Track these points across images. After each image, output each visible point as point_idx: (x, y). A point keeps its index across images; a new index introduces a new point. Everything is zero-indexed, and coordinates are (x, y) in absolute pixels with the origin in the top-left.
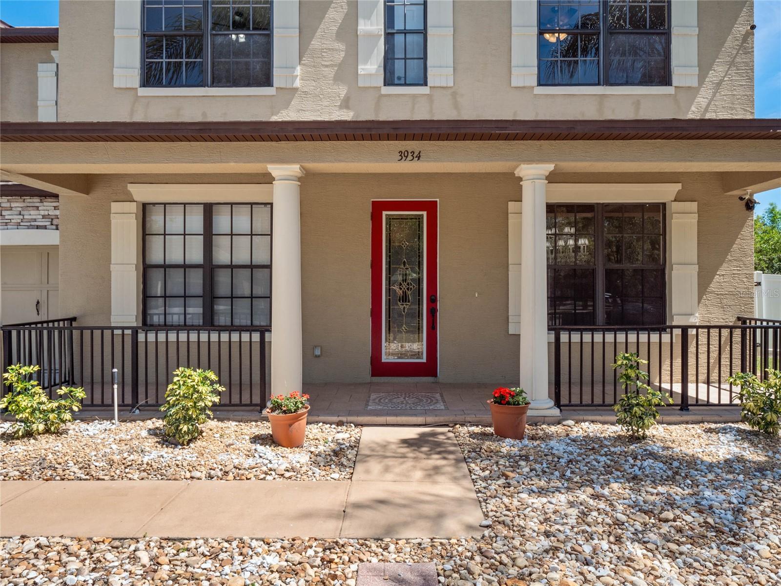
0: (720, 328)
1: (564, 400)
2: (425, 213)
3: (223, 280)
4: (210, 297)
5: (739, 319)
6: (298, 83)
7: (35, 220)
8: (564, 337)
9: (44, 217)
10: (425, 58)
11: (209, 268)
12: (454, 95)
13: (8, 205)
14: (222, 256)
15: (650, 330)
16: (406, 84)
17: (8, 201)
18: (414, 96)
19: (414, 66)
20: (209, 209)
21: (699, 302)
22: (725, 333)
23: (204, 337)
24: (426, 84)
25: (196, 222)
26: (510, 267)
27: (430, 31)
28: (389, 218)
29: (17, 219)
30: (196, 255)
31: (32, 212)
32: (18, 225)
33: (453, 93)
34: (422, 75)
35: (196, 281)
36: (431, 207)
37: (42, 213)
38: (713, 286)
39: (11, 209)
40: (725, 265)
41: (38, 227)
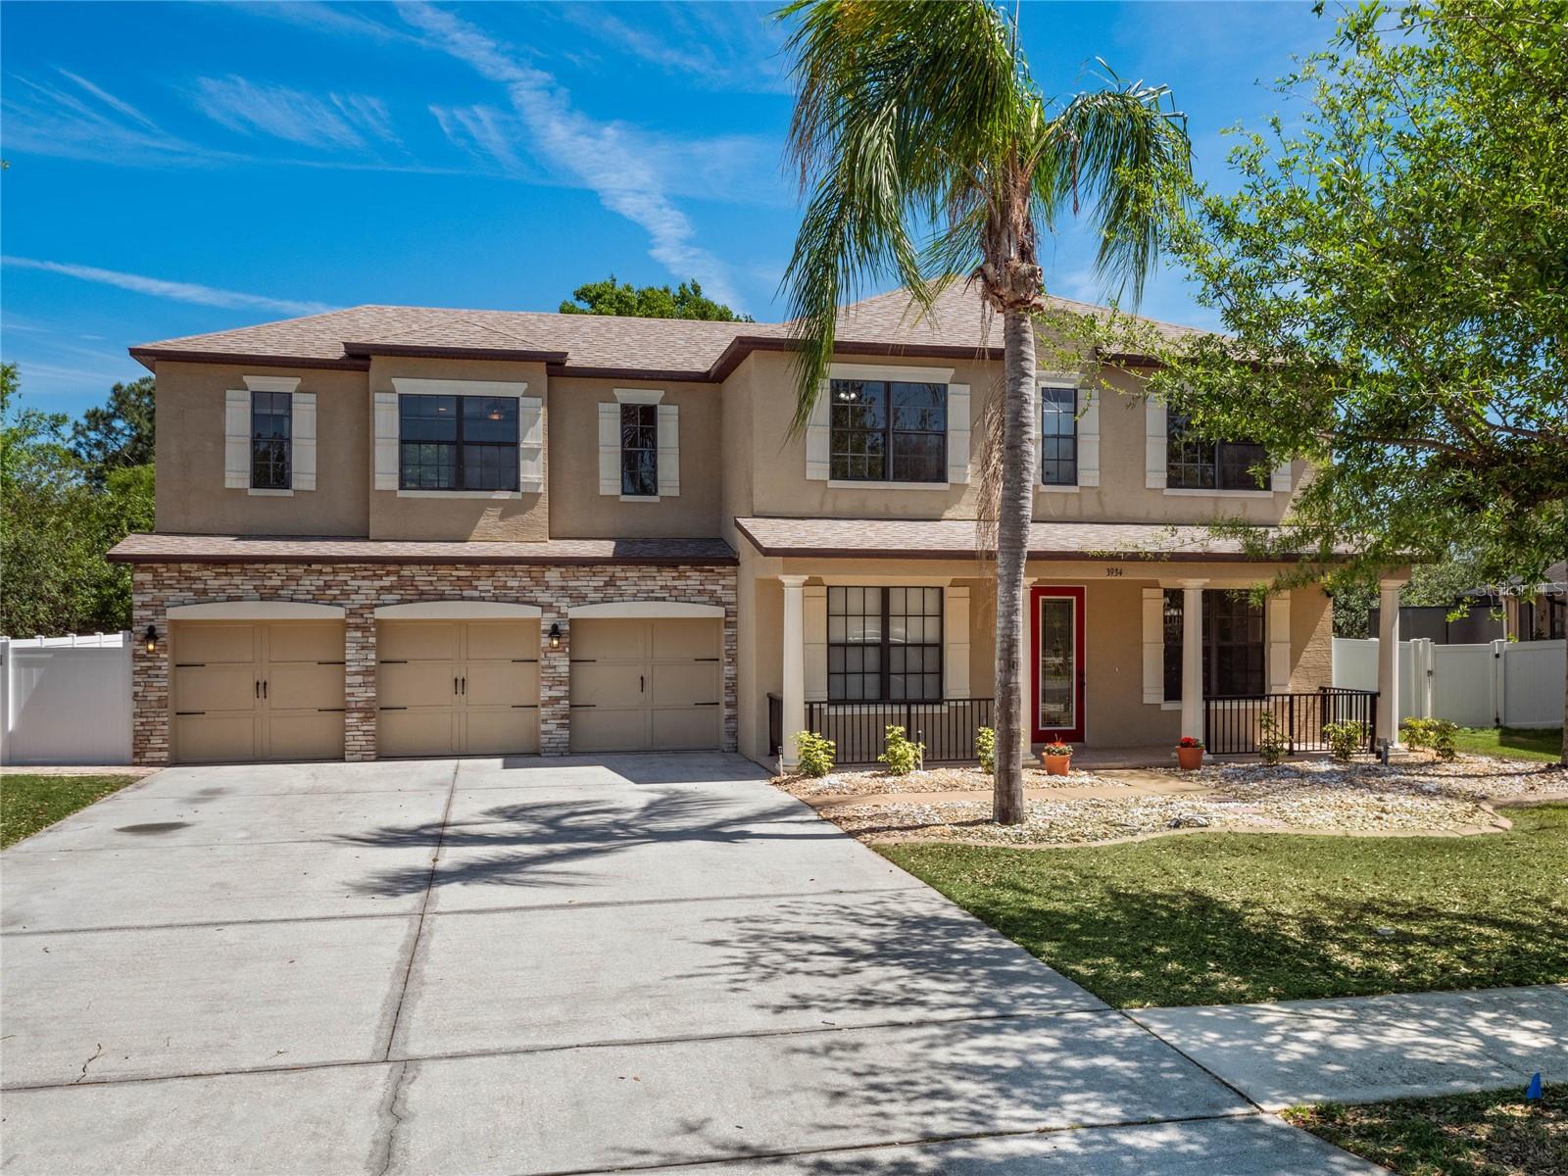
0: (1307, 695)
1: (1213, 750)
2: (1074, 598)
3: (896, 656)
4: (884, 672)
5: (1321, 688)
6: (969, 480)
7: (653, 591)
8: (1212, 704)
9: (662, 587)
10: (1075, 460)
11: (884, 646)
12: (1099, 494)
13: (623, 574)
14: (897, 633)
15: (1254, 698)
16: (1058, 483)
17: (623, 570)
18: (1066, 494)
19: (1066, 466)
20: (885, 591)
21: (1292, 671)
22: (1310, 699)
23: (880, 710)
24: (1076, 484)
25: (873, 603)
26: (1145, 645)
27: (1081, 439)
28: (1044, 601)
29: (632, 590)
30: (873, 633)
31: (649, 583)
32: (635, 595)
33: (1099, 493)
34: (1072, 476)
35: (872, 657)
36: (1078, 592)
37: (660, 583)
38: (1302, 661)
39: (627, 579)
40: (1310, 644)
41: (657, 599)
